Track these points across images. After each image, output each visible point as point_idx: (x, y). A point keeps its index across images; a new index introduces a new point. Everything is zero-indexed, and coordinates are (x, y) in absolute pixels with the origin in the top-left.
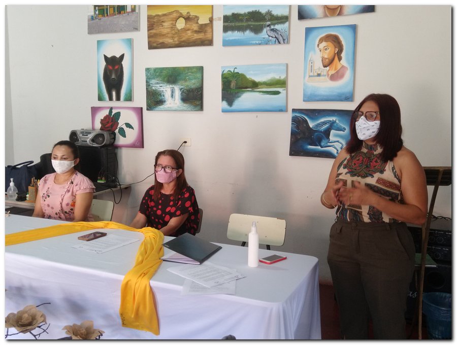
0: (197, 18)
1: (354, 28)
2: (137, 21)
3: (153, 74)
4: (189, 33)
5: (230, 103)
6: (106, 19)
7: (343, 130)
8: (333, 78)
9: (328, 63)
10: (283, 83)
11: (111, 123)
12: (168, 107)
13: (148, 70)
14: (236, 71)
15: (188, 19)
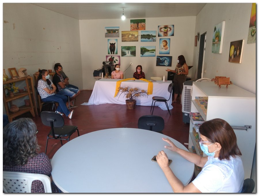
0: (134, 35)
1: (170, 39)
2: (119, 35)
3: (123, 48)
4: (132, 38)
5: (143, 55)
6: (110, 34)
7: (168, 60)
8: (165, 49)
9: (164, 46)
10: (155, 50)
11: (112, 60)
14: (144, 47)
15: (132, 35)
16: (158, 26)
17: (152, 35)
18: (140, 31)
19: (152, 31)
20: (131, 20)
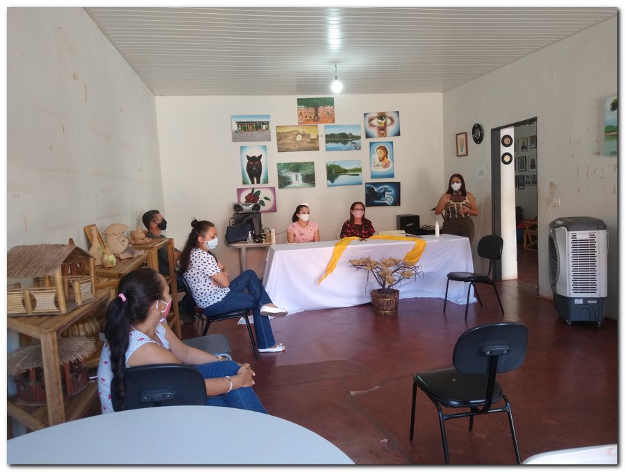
0: (310, 135)
1: (392, 143)
2: (269, 135)
3: (281, 167)
4: (305, 143)
5: (332, 181)
6: (245, 133)
7: (391, 192)
8: (385, 167)
9: (382, 160)
10: (360, 170)
13: (279, 164)
14: (335, 164)
15: (303, 135)
16: (365, 114)
17: (351, 134)
18: (321, 126)
19: (351, 126)
20: (298, 99)
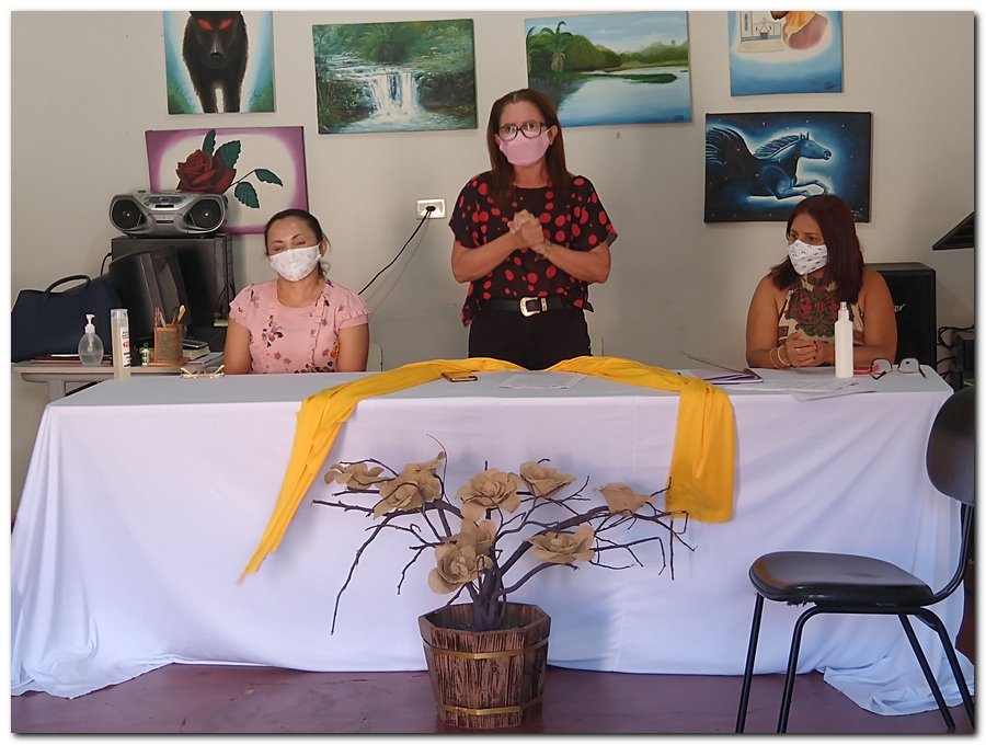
3: (329, 40)
7: (826, 156)
8: (797, 41)
10: (680, 56)
11: (209, 171)
12: (384, 124)
13: (319, 29)
14: (563, 29)
